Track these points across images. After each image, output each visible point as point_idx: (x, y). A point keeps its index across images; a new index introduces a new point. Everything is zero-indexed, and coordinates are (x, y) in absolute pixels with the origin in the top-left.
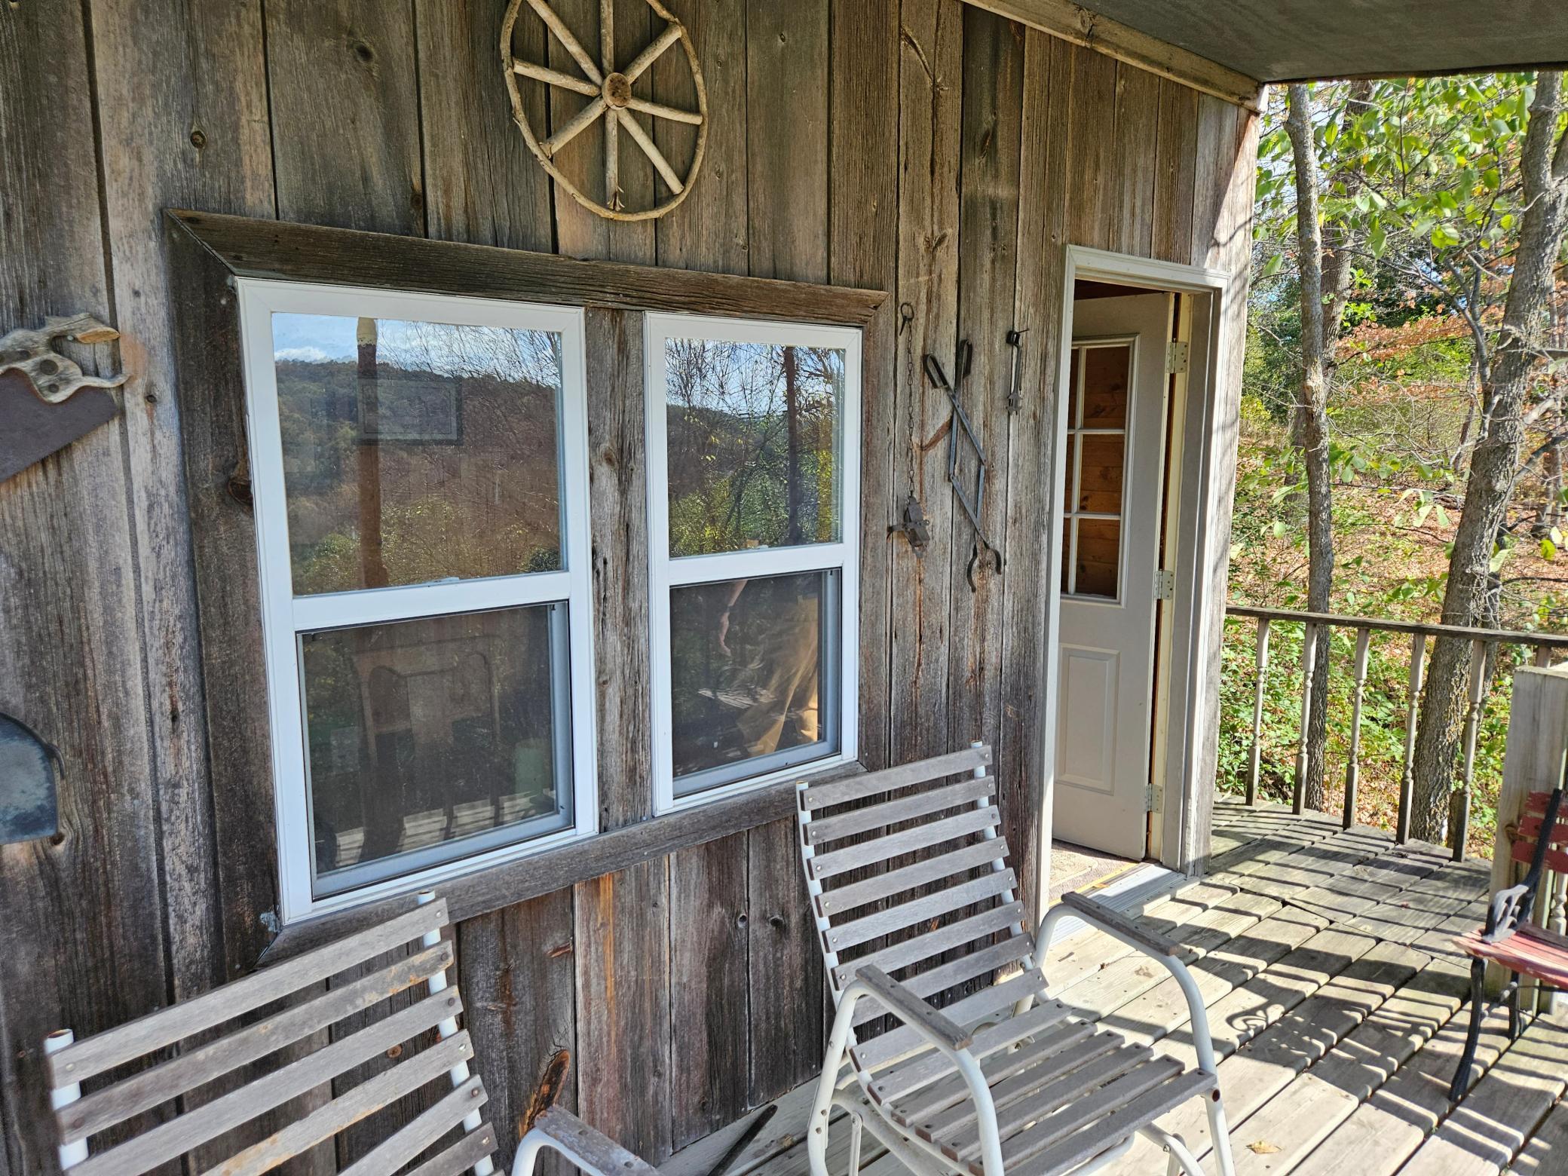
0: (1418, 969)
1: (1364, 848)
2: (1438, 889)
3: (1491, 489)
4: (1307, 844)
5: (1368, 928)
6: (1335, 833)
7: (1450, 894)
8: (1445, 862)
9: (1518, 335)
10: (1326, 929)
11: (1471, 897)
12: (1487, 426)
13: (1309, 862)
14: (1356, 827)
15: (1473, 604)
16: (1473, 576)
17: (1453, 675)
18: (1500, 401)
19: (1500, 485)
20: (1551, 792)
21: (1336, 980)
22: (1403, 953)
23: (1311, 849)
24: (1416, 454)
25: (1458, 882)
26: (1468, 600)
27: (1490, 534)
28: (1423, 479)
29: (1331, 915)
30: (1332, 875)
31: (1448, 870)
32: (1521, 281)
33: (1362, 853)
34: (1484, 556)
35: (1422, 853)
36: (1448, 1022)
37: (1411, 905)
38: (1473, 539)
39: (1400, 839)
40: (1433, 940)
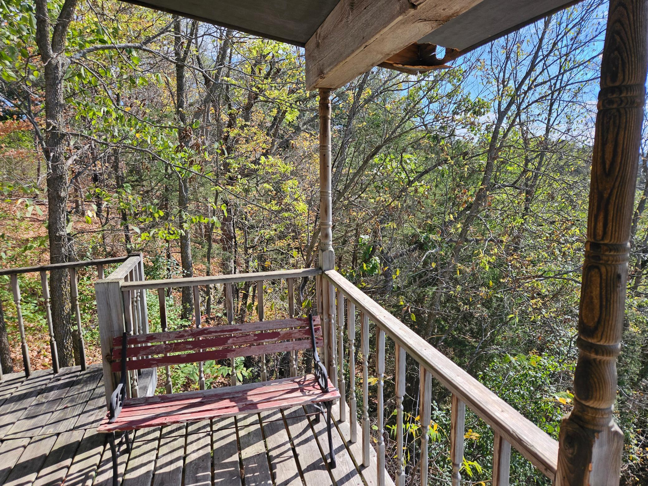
0: (80, 440)
1: (40, 384)
2: (79, 389)
3: (59, 196)
4: (8, 396)
5: (51, 430)
6: (22, 382)
7: (85, 389)
8: (78, 373)
9: (54, 125)
10: (29, 444)
11: (94, 387)
12: (50, 167)
13: (12, 406)
14: (33, 374)
15: (63, 249)
16: (60, 237)
17: (62, 283)
18: (54, 155)
19: (63, 194)
20: (122, 335)
21: (40, 474)
22: (71, 436)
23: (11, 398)
24: (20, 182)
25: (87, 382)
26: (61, 248)
27: (63, 217)
28: (25, 192)
29: (29, 434)
30: (26, 409)
31: (81, 377)
32: (50, 100)
33: (39, 388)
34: (63, 227)
35: (67, 374)
36: (100, 462)
37: (69, 405)
38: (56, 220)
39: (56, 371)
40: (84, 419)
